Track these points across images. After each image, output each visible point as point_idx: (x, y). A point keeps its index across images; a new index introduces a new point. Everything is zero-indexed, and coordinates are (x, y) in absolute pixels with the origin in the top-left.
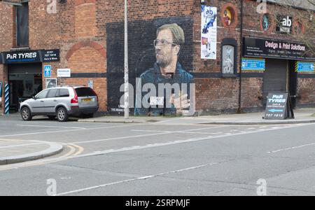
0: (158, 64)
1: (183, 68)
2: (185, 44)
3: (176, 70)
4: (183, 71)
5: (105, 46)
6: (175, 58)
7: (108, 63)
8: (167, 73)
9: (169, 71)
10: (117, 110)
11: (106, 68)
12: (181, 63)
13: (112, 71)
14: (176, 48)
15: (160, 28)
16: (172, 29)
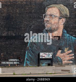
0: (46, 30)
2: (70, 18)
3: (63, 35)
4: (68, 35)
6: (61, 27)
8: (55, 37)
9: (56, 35)
10: (7, 63)
13: (3, 35)
14: (63, 20)
15: (48, 6)
16: (59, 7)
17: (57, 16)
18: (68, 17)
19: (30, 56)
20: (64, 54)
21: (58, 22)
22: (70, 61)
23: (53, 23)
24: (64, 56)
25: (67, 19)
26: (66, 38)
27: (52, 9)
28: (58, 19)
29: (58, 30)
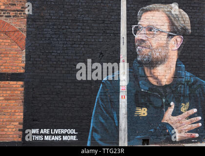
1: (187, 69)
4: (188, 74)
5: (24, 26)
7: (28, 57)
11: (23, 65)
12: (184, 63)
14: (176, 40)
15: (145, 8)
16: (168, 11)
17: (164, 30)
18: (189, 32)
19: (103, 121)
20: (180, 117)
21: (167, 45)
22: (193, 134)
23: (155, 45)
24: (179, 121)
25: (185, 37)
26: (184, 80)
27: (152, 15)
28: (166, 36)
29: (167, 63)
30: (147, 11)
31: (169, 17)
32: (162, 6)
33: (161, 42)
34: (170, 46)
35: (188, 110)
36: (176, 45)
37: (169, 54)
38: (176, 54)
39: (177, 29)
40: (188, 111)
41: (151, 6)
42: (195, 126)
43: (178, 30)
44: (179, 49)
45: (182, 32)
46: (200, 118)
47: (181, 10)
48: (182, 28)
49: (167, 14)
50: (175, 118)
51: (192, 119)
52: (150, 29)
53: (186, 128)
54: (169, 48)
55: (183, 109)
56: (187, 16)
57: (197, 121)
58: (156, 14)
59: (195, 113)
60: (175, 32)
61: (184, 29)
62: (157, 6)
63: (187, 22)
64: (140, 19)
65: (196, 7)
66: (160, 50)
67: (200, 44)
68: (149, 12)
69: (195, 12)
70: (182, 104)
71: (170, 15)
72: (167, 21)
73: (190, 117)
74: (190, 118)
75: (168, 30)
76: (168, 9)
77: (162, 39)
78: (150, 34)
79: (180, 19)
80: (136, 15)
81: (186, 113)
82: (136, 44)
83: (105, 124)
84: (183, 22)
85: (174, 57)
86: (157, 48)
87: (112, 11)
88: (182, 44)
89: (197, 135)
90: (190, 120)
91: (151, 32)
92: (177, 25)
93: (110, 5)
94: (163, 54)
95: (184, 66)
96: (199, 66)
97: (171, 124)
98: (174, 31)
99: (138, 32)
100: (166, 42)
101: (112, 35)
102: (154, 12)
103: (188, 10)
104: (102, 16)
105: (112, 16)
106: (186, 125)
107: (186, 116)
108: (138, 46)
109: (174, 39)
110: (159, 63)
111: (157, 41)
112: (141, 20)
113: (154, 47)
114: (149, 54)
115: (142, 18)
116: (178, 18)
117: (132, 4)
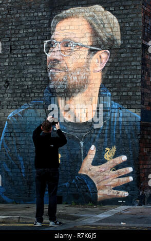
0: (52, 91)
4: (115, 105)
14: (100, 57)
15: (60, 15)
16: (90, 16)
18: (117, 44)
19: (8, 170)
22: (121, 192)
26: (109, 114)
27: (69, 23)
28: (87, 52)
29: (87, 90)
30: (62, 18)
31: (91, 24)
32: (82, 9)
33: (80, 61)
34: (91, 65)
35: (114, 157)
36: (99, 64)
37: (90, 77)
38: (100, 77)
39: (102, 40)
40: (115, 159)
41: (68, 11)
42: (124, 180)
43: (103, 42)
44: (103, 70)
45: (109, 45)
46: (131, 169)
47: (108, 13)
48: (109, 39)
49: (88, 21)
50: (96, 169)
51: (119, 170)
52: (66, 44)
53: (111, 183)
54: (91, 69)
55: (107, 156)
56: (116, 21)
57: (126, 173)
58: (74, 21)
59: (124, 162)
60: (99, 46)
61: (112, 40)
62: (76, 10)
63: (115, 29)
64: (54, 31)
65: (129, 6)
66: (78, 73)
67: (133, 61)
68: (66, 20)
69: (128, 14)
70: (107, 149)
71: (93, 22)
72: (89, 31)
73: (117, 167)
74: (116, 170)
75: (90, 44)
76: (91, 13)
77: (82, 57)
78: (66, 50)
79: (106, 26)
80: (49, 27)
81: (111, 161)
82: (49, 66)
83: (10, 174)
84: (110, 30)
85: (97, 82)
86: (75, 70)
87: (20, 23)
88: (108, 62)
89: (126, 194)
90: (117, 171)
91: (67, 48)
92: (101, 34)
93: (18, 15)
94: (82, 78)
95: (110, 94)
96: (131, 94)
97: (90, 177)
98: (98, 44)
99: (51, 49)
100: (86, 61)
101: (19, 56)
102: (72, 20)
103: (117, 12)
104: (8, 32)
105: (20, 30)
106: (110, 179)
107: (112, 166)
108: (51, 68)
109: (97, 55)
110: (77, 91)
111: (75, 61)
112: (55, 33)
113: (71, 69)
114: (64, 79)
115: (57, 29)
116: (103, 24)
117: (45, 11)
